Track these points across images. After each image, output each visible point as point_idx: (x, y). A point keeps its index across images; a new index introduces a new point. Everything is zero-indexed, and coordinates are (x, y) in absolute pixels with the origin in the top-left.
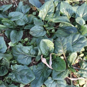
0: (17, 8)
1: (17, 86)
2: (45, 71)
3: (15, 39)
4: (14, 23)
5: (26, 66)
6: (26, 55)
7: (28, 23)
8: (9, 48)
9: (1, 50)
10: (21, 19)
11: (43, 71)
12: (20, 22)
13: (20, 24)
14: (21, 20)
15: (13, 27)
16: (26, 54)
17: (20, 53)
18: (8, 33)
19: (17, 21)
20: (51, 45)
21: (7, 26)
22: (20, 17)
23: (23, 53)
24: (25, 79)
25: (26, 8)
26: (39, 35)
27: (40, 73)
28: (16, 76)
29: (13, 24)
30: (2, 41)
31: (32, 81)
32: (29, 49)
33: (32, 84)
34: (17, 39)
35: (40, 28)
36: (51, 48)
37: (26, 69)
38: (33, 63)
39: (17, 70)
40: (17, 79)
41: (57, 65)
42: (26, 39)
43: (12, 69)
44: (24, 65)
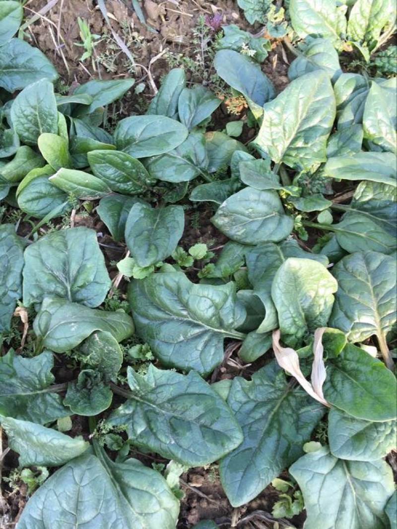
0: (155, 100)
1: (152, 467)
2: (289, 412)
3: (150, 245)
4: (139, 168)
5: (199, 379)
6: (197, 326)
7: (205, 172)
8: (117, 283)
9: (83, 290)
10: (175, 154)
11: (275, 409)
12: (173, 164)
13: (171, 175)
14: (175, 158)
15: (134, 184)
16: (201, 319)
17: (171, 312)
18: (112, 216)
19: (156, 160)
20: (324, 286)
21: (108, 178)
22: (170, 141)
23: (185, 313)
24: (191, 438)
25: (199, 102)
26: (260, 232)
27: (264, 417)
28: (149, 422)
29: (137, 172)
30: (89, 248)
31: (227, 451)
32: (218, 300)
33: (230, 466)
34: (157, 248)
35: (264, 202)
36: (322, 302)
37: (198, 394)
38: (227, 366)
39: (153, 391)
40: (155, 434)
41: (347, 385)
42: (200, 250)
43: (132, 388)
44: (187, 373)
